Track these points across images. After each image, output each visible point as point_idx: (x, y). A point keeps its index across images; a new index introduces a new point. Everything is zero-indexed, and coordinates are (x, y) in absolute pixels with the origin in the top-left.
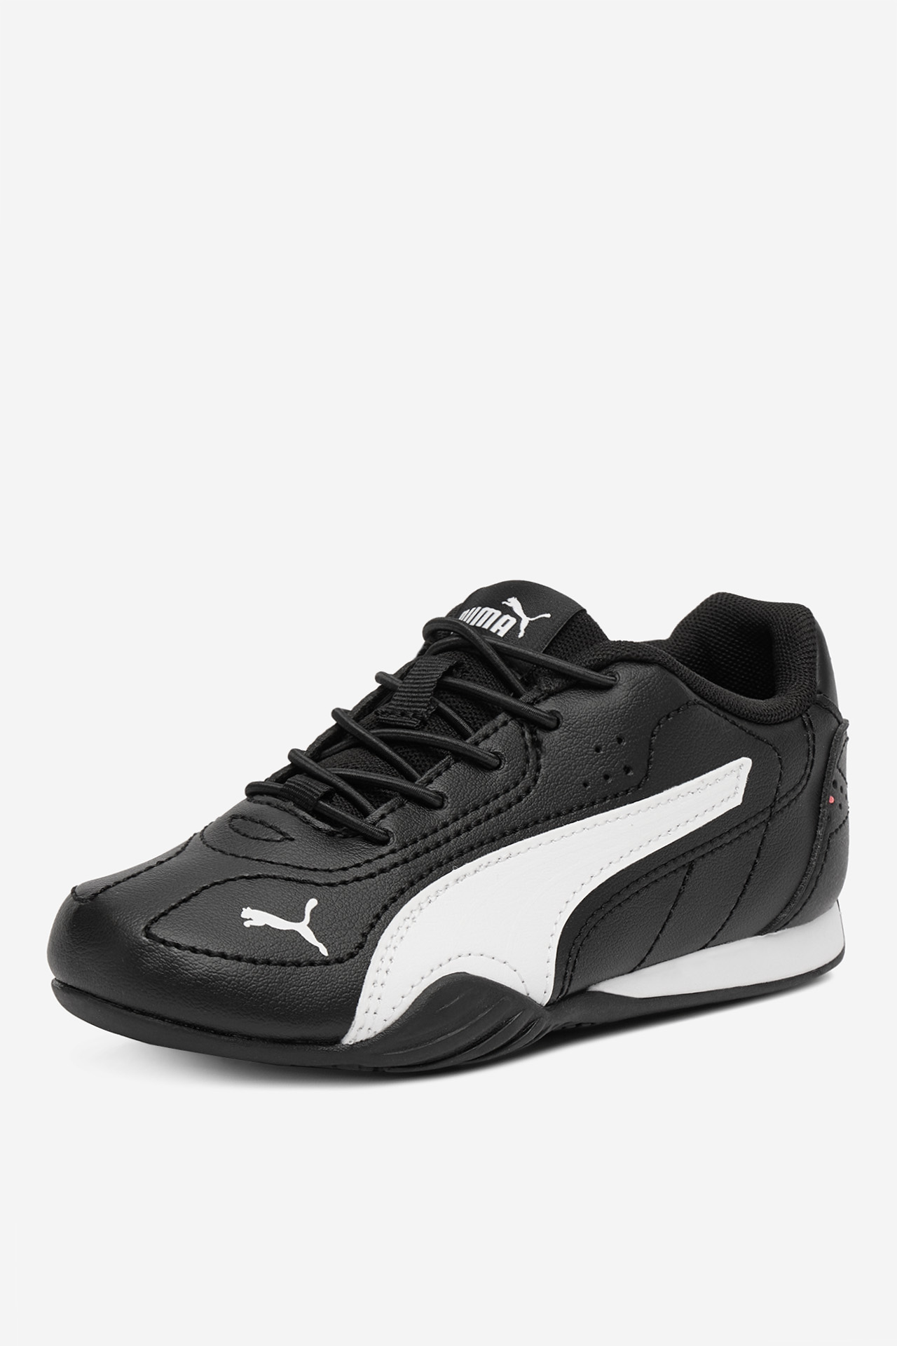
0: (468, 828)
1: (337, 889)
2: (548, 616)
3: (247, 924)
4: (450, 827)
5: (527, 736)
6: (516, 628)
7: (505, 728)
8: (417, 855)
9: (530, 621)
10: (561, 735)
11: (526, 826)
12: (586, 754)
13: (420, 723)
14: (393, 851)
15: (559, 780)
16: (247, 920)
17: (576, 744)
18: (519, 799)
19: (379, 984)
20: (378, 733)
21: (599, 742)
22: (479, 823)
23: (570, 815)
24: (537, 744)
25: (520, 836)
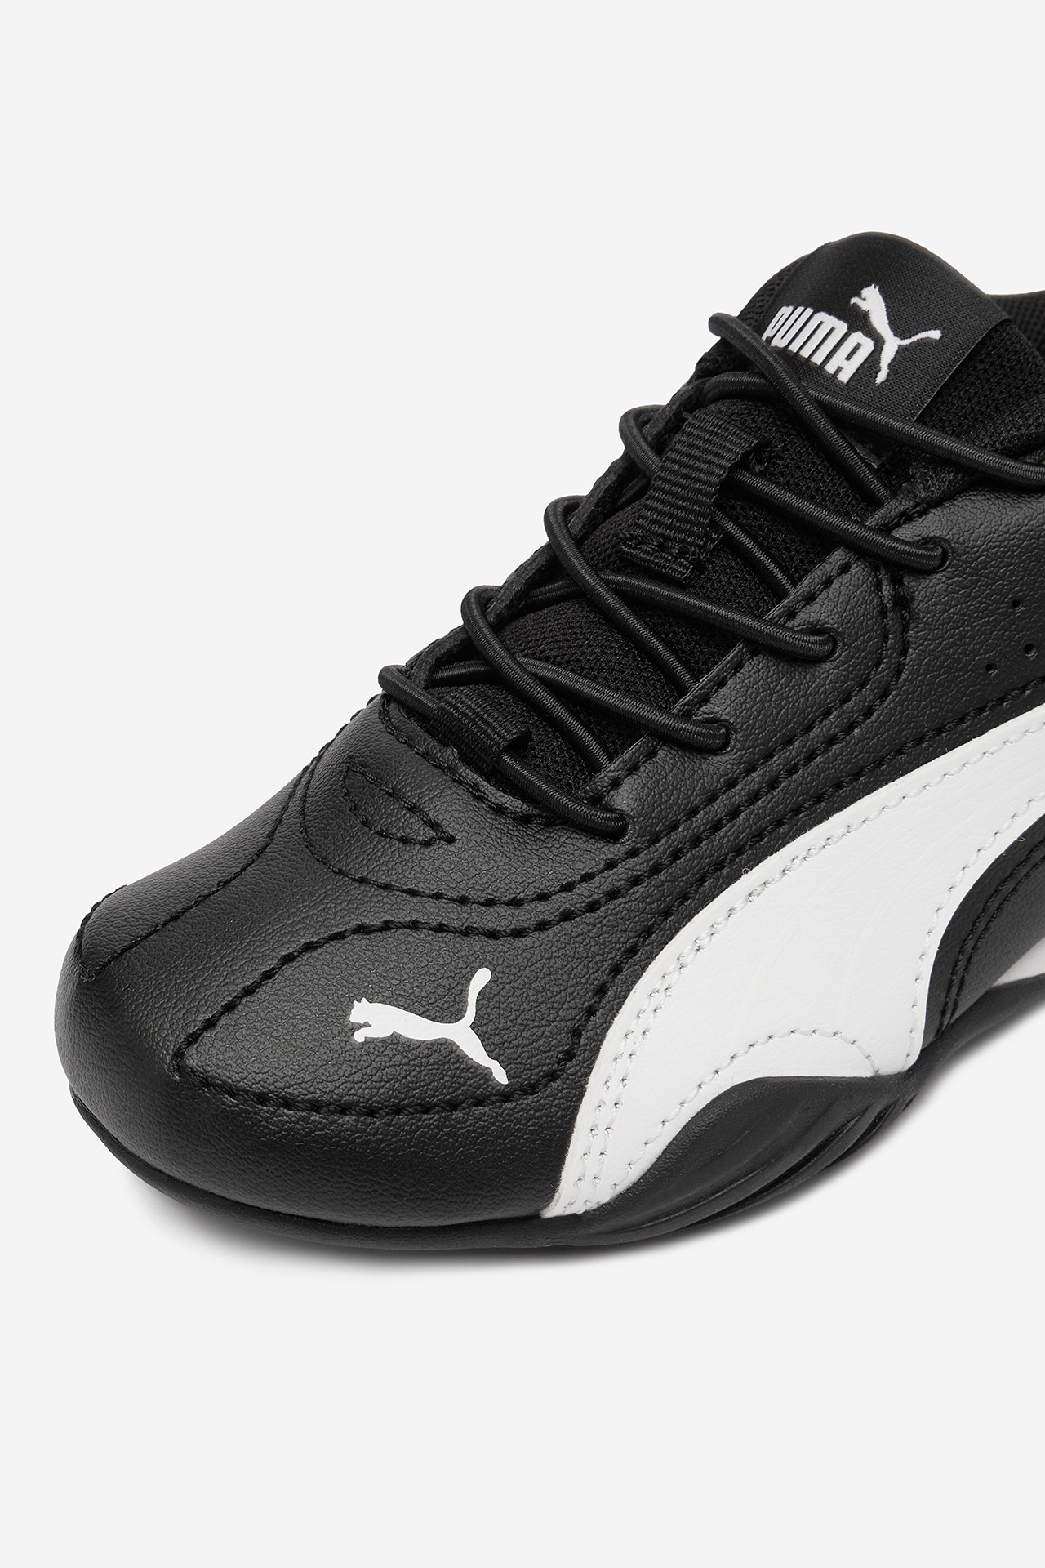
0: (773, 784)
1: (527, 941)
2: (935, 334)
3: (359, 1037)
4: (739, 787)
5: (886, 590)
6: (873, 361)
7: (846, 577)
8: (676, 855)
9: (900, 346)
10: (950, 581)
11: (879, 763)
12: (993, 613)
13: (692, 570)
14: (632, 853)
15: (941, 667)
16: (361, 1026)
17: (975, 598)
18: (868, 712)
19: (601, 1130)
20: (617, 583)
21: (1018, 591)
22: (793, 770)
23: (959, 728)
24: (903, 602)
25: (866, 785)
